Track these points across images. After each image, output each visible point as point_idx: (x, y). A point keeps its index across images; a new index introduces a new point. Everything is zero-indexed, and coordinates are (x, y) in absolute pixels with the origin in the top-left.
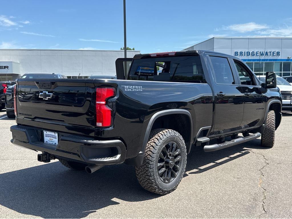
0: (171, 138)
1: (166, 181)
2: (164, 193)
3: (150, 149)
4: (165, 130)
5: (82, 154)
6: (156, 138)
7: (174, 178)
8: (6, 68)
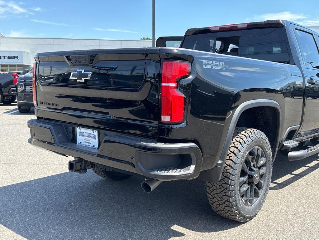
0: (256, 142)
1: (249, 204)
2: (246, 219)
3: (229, 157)
4: (249, 130)
5: (139, 164)
6: (238, 141)
7: (257, 199)
8: (16, 58)
